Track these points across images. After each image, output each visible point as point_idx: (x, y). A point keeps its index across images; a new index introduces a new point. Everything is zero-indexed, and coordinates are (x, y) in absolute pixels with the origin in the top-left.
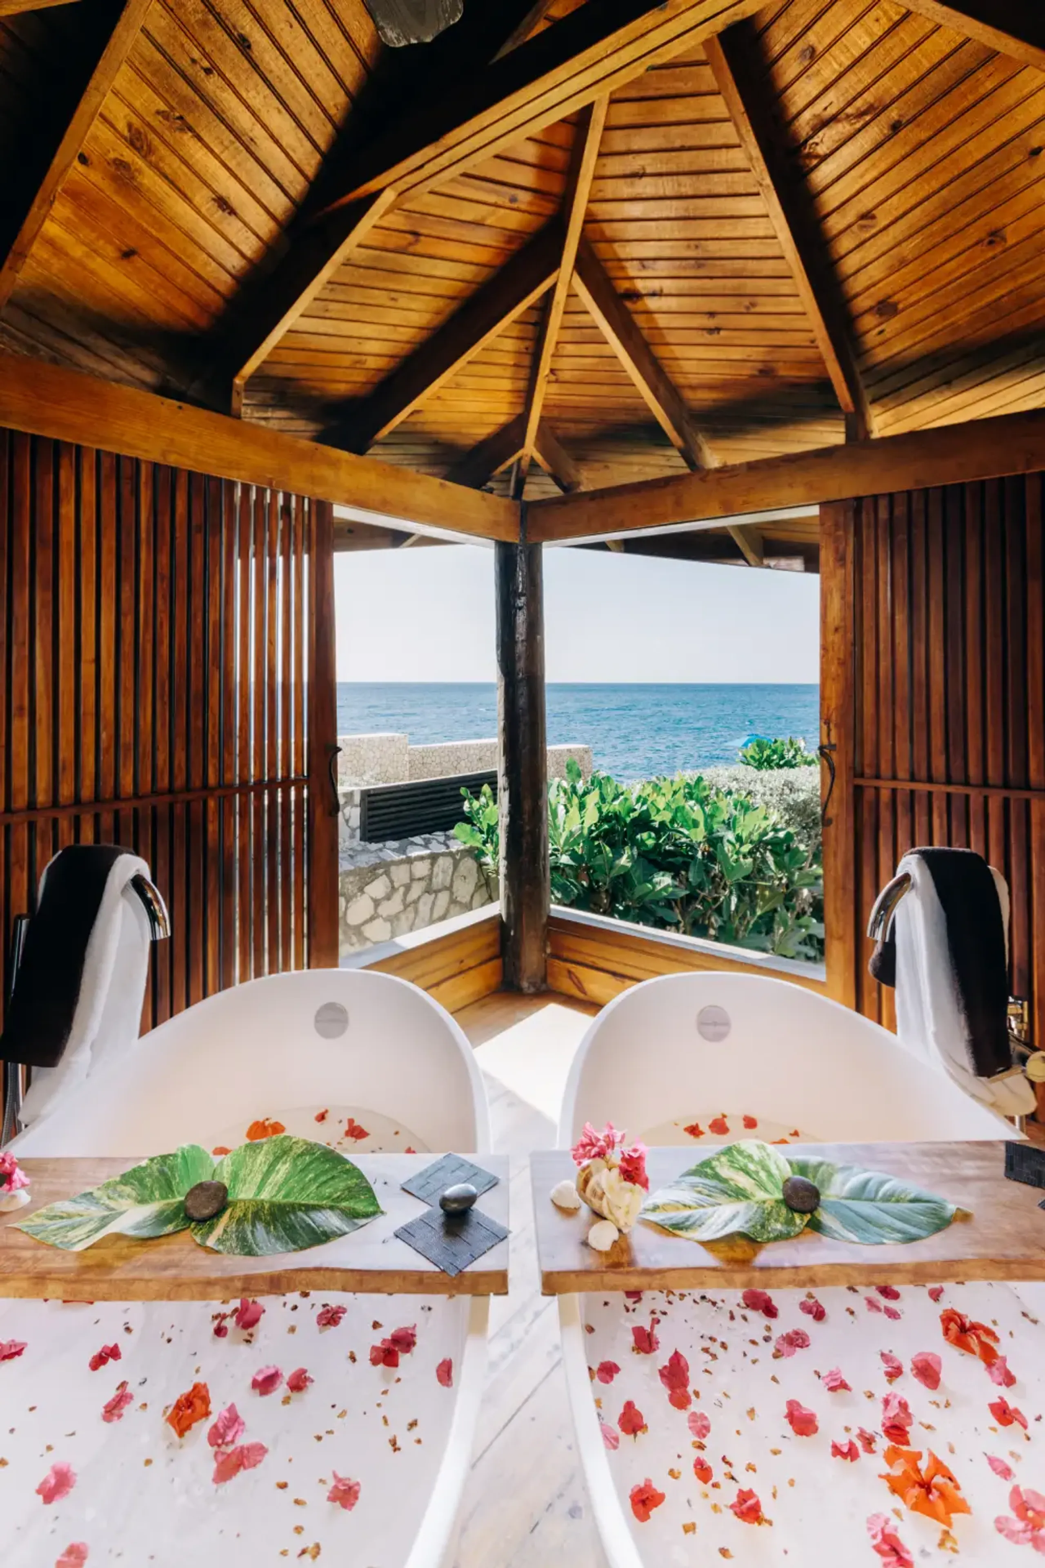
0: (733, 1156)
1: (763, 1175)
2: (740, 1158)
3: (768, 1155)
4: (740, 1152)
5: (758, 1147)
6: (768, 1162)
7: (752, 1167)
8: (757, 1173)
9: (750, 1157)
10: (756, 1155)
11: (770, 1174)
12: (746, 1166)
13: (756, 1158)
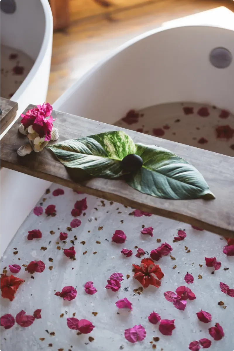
0: (113, 136)
1: (121, 149)
2: (116, 138)
3: (128, 141)
4: (117, 136)
5: (125, 136)
6: (126, 144)
7: (118, 144)
8: (119, 147)
9: (120, 139)
10: (123, 139)
11: (124, 149)
12: (116, 142)
13: (122, 141)
